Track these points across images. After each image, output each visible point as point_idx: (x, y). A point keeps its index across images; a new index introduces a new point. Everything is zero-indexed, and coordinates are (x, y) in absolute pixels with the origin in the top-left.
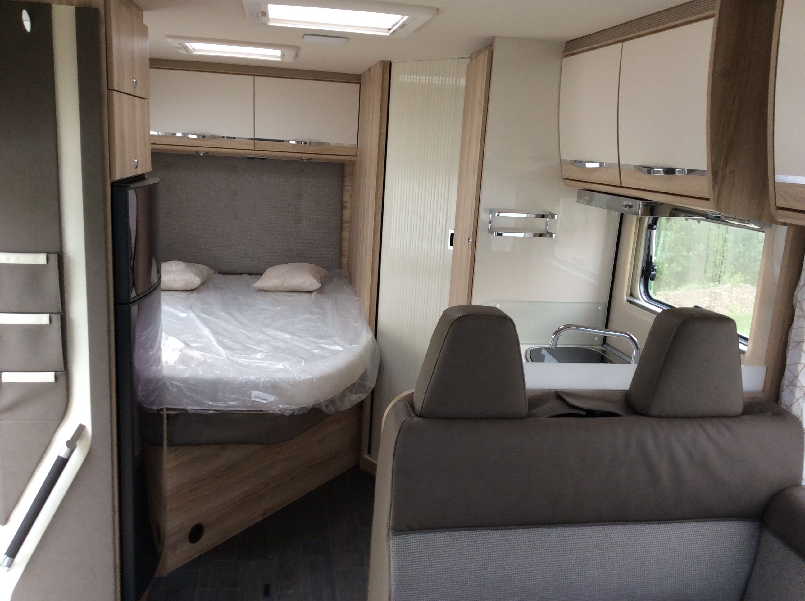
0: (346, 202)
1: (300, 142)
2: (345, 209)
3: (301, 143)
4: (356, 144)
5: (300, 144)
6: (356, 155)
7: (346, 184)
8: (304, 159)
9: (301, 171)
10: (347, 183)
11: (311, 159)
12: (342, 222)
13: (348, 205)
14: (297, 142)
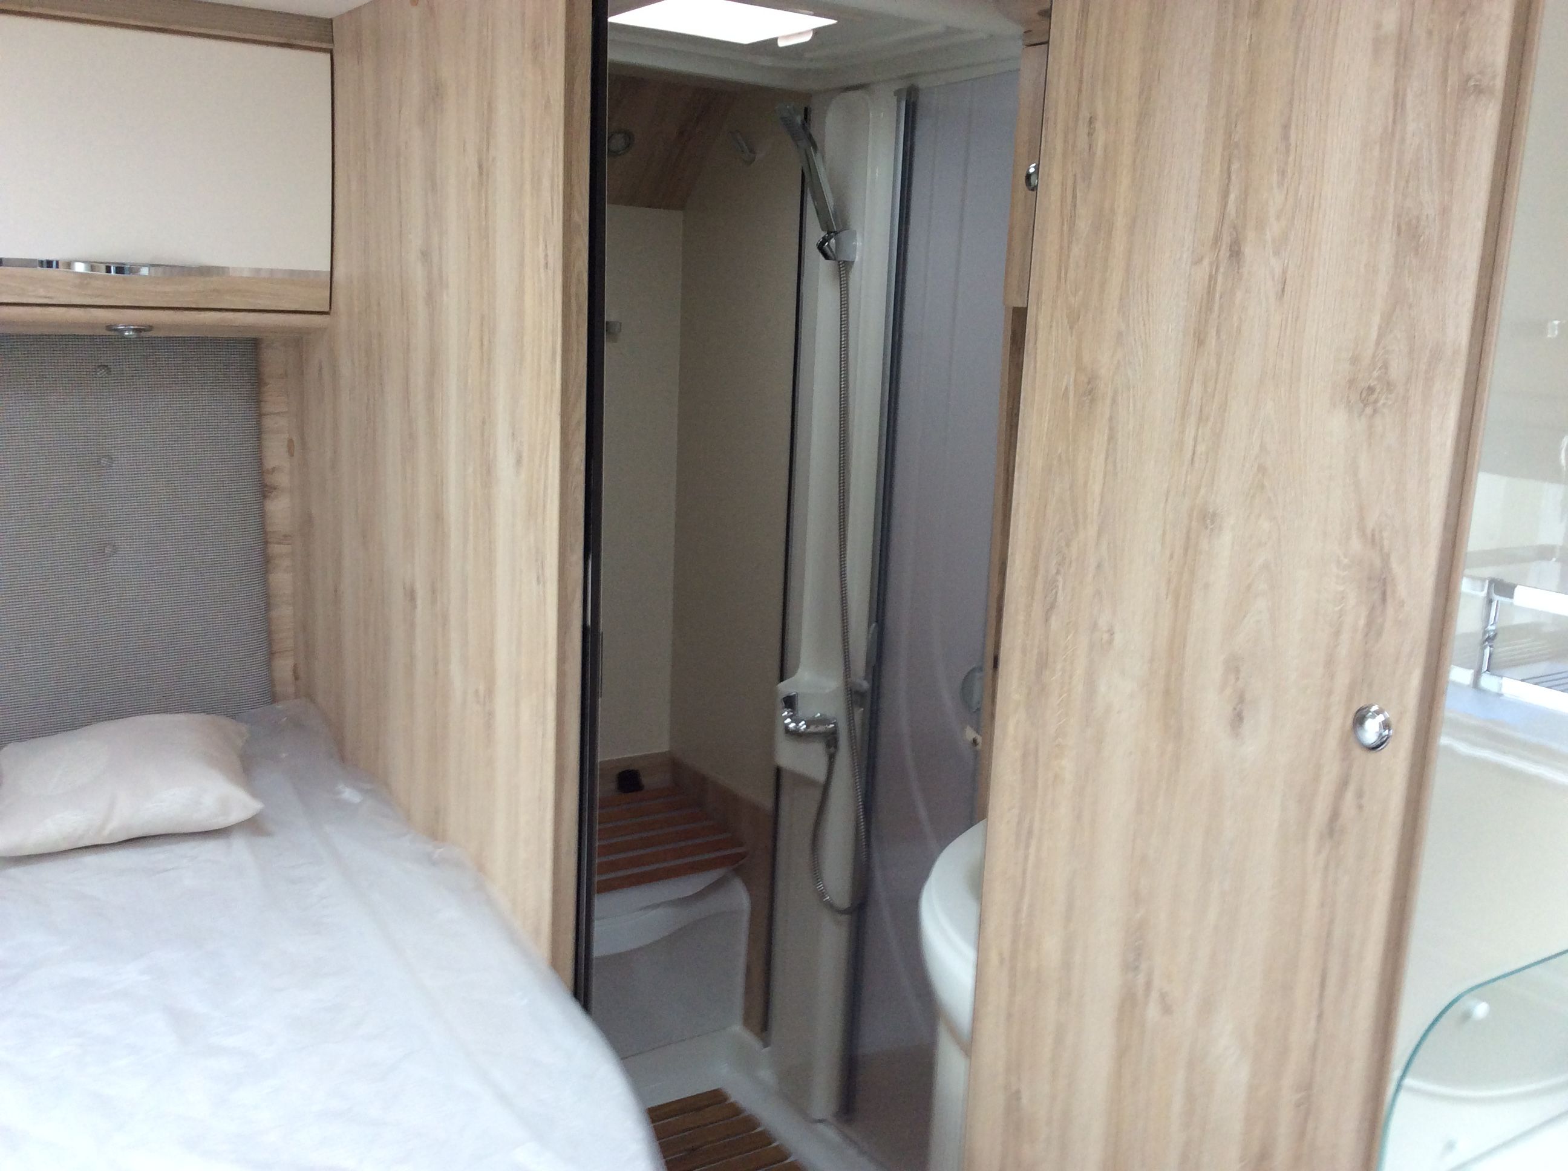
0: (274, 469)
1: (103, 267)
2: (275, 493)
3: (108, 270)
4: (329, 270)
5: (103, 273)
6: (327, 309)
7: (267, 408)
8: (122, 331)
9: (102, 372)
10: (275, 402)
11: (150, 328)
12: (264, 539)
13: (282, 479)
14: (92, 266)
